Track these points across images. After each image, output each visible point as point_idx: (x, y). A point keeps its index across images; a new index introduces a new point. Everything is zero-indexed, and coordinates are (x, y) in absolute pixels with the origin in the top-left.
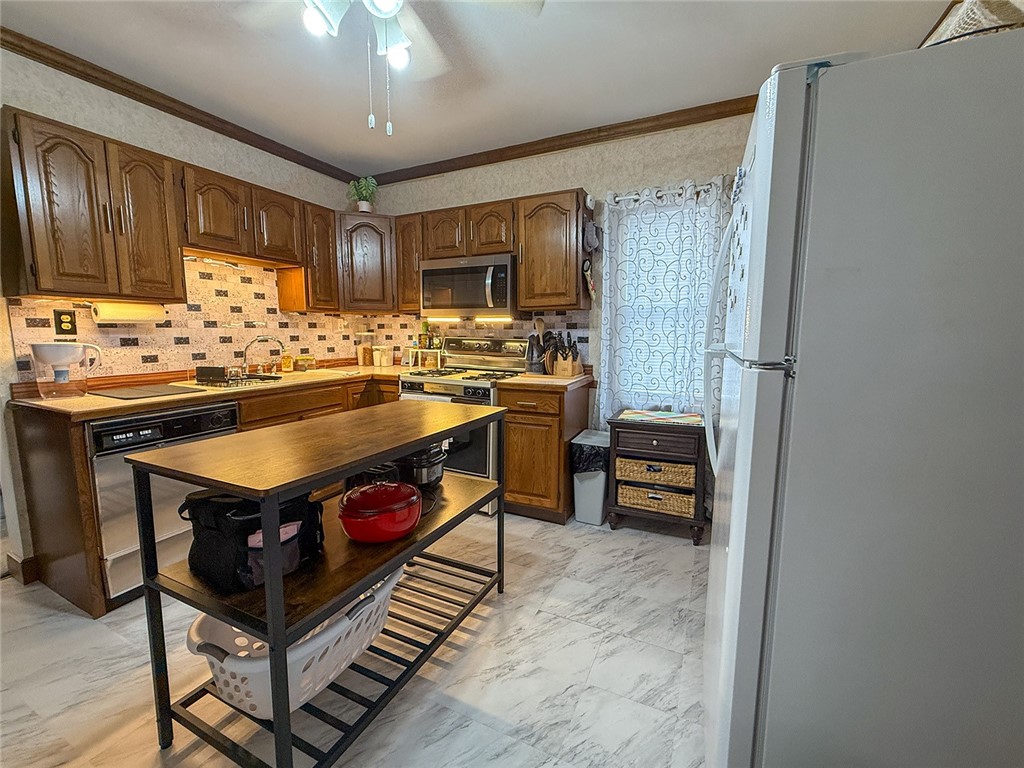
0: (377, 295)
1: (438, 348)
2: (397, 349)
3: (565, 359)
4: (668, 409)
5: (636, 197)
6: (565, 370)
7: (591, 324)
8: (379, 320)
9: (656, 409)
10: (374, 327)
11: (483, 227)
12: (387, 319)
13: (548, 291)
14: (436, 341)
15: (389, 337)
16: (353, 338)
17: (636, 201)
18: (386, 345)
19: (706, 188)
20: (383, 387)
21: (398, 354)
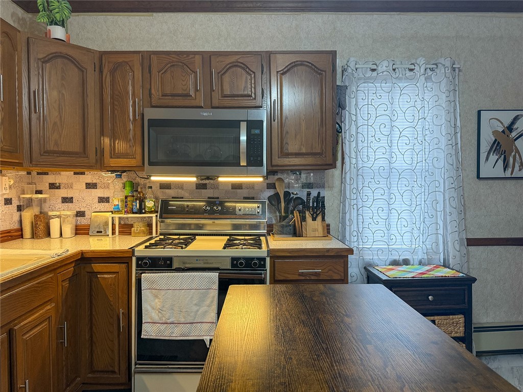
0: (76, 147)
1: (151, 212)
2: (81, 214)
3: (314, 219)
4: (406, 262)
5: (374, 67)
6: (315, 230)
7: (326, 184)
8: (50, 179)
9: (395, 263)
10: (45, 186)
11: (226, 78)
12: (64, 177)
13: (304, 151)
14: (149, 204)
15: (67, 200)
16: (15, 203)
17: (373, 70)
18: (68, 211)
19: (431, 66)
20: (97, 267)
21: (82, 221)
